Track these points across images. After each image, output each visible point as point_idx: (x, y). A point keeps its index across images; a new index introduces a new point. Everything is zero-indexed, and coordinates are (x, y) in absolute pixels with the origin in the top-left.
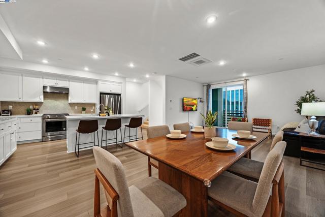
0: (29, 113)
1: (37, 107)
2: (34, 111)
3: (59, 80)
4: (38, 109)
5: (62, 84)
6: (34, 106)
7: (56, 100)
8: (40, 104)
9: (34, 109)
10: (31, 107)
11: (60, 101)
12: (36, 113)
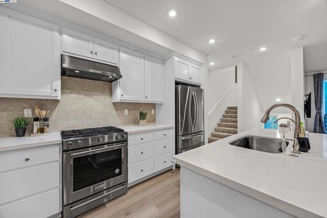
0: (21, 129)
1: (44, 113)
2: (37, 126)
3: (99, 44)
4: (46, 119)
5: (105, 55)
6: (37, 111)
7: (87, 95)
8: (50, 104)
9: (36, 119)
10: (28, 113)
11: (96, 97)
12: (42, 131)
